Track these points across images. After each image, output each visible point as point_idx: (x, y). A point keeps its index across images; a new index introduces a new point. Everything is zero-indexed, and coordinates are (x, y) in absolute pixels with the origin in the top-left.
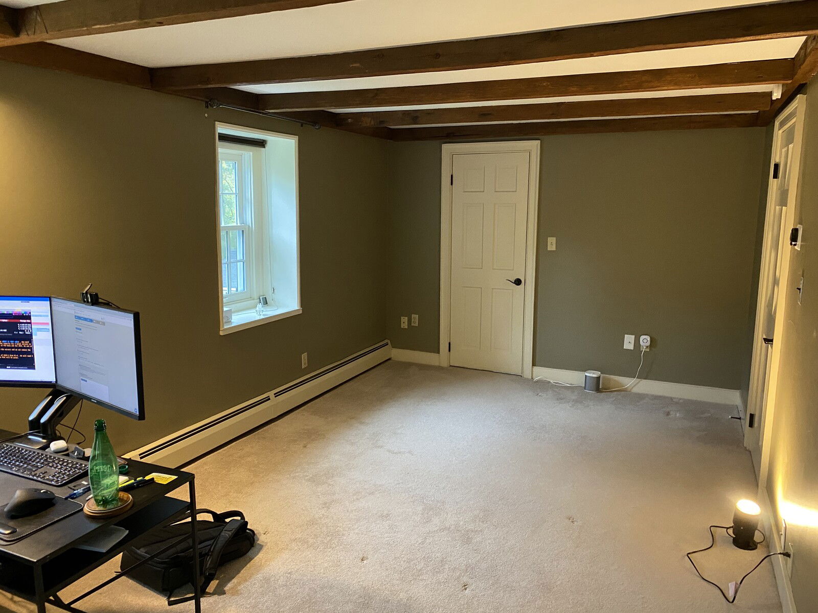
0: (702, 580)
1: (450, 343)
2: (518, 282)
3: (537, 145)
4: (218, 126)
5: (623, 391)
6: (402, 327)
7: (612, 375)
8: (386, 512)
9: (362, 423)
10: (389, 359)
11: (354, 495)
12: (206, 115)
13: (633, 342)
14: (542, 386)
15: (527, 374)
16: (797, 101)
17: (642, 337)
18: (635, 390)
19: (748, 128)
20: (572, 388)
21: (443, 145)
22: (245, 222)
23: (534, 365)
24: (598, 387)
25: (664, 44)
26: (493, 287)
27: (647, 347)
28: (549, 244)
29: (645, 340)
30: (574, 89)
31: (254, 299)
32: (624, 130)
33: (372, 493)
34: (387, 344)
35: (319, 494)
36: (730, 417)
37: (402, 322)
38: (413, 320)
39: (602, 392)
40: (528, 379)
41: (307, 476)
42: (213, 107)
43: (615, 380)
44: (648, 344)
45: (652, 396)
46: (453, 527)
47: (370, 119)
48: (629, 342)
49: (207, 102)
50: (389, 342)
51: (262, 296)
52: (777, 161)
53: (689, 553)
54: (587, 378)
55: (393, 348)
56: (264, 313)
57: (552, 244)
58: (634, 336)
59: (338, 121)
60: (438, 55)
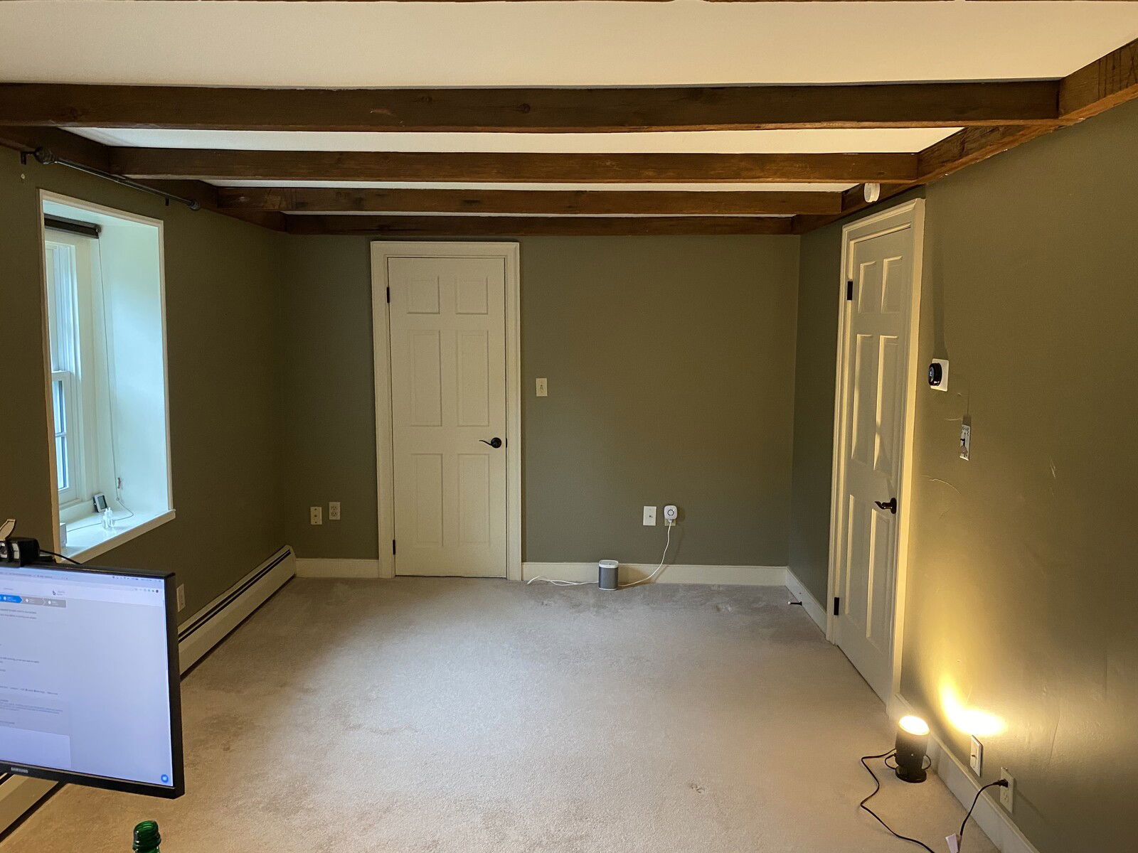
0: (898, 839)
1: (394, 542)
2: (496, 443)
3: (515, 248)
4: (45, 197)
5: (646, 583)
6: (313, 523)
7: (629, 563)
8: (429, 838)
9: (306, 691)
10: (293, 577)
11: (360, 819)
12: (23, 177)
13: (654, 515)
14: (541, 590)
15: (515, 575)
16: (912, 206)
17: (667, 508)
18: (661, 580)
19: (775, 236)
20: (582, 588)
21: (371, 243)
22: (62, 366)
23: (523, 560)
24: (617, 581)
25: (858, 121)
26: (459, 453)
27: (673, 520)
28: (538, 387)
29: (670, 512)
30: (651, 174)
31: (82, 501)
32: (633, 232)
33: (387, 810)
34: (290, 553)
35: (300, 831)
36: (789, 603)
37: (312, 515)
38: (331, 511)
39: (621, 588)
40: (516, 582)
41: (260, 803)
42: (42, 162)
43: (633, 570)
44: (675, 516)
45: (685, 585)
46: (544, 839)
47: (279, 198)
48: (649, 516)
49: (24, 154)
50: (292, 550)
51: (96, 494)
52: (851, 277)
53: (862, 803)
54: (602, 570)
55: (297, 557)
56: (117, 524)
57: (542, 387)
58: (656, 508)
59: (222, 200)
60: (526, 108)
